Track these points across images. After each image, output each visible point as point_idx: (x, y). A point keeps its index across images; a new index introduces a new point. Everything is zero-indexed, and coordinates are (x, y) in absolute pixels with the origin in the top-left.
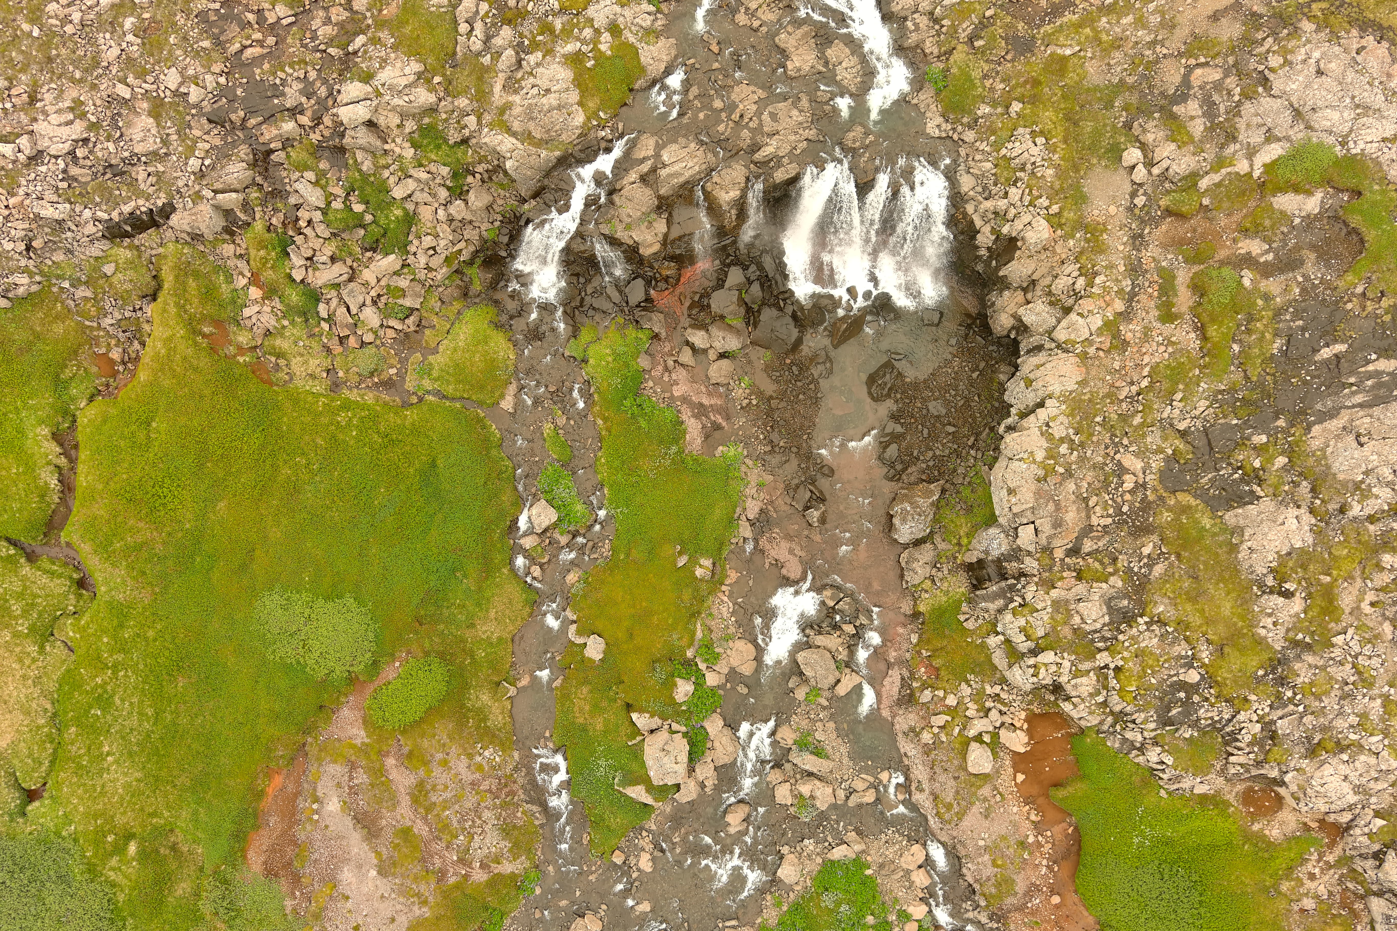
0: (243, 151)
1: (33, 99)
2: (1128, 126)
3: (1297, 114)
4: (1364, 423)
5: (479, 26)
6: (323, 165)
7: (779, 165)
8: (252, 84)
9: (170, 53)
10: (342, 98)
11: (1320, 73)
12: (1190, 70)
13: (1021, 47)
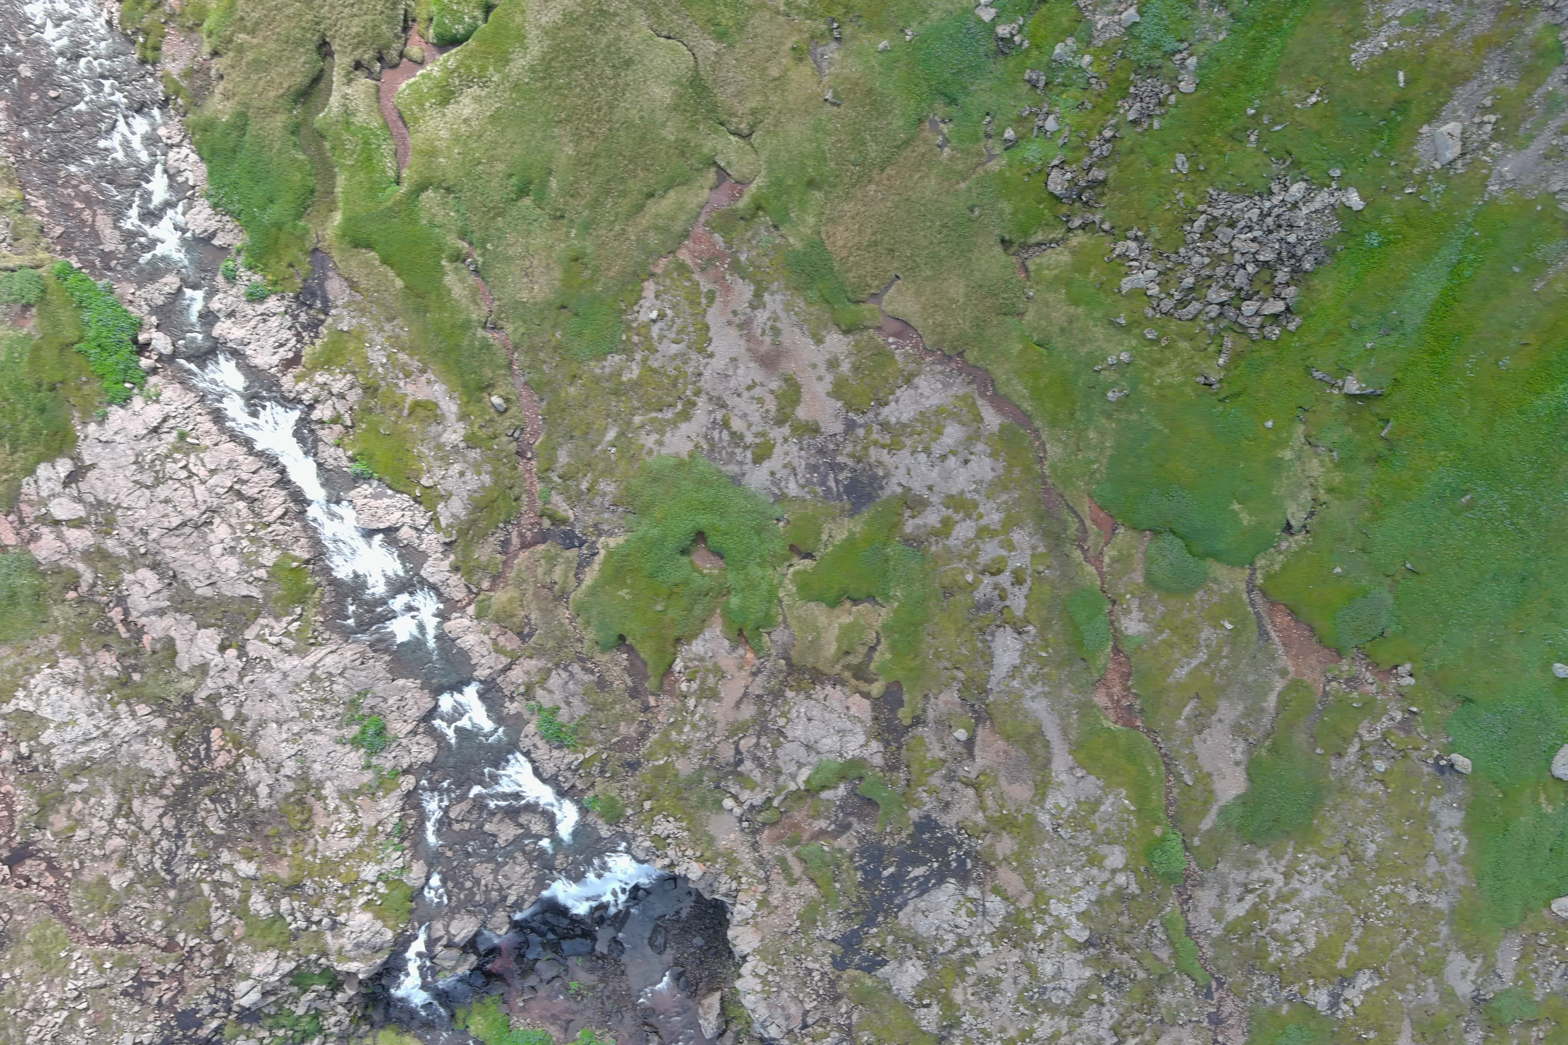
2: (717, 787)
3: (808, 747)
4: (922, 905)
5: (299, 915)
6: (246, 1026)
7: (524, 901)
8: (179, 1016)
9: (118, 1025)
10: (236, 994)
11: (809, 720)
12: (737, 743)
13: (633, 766)
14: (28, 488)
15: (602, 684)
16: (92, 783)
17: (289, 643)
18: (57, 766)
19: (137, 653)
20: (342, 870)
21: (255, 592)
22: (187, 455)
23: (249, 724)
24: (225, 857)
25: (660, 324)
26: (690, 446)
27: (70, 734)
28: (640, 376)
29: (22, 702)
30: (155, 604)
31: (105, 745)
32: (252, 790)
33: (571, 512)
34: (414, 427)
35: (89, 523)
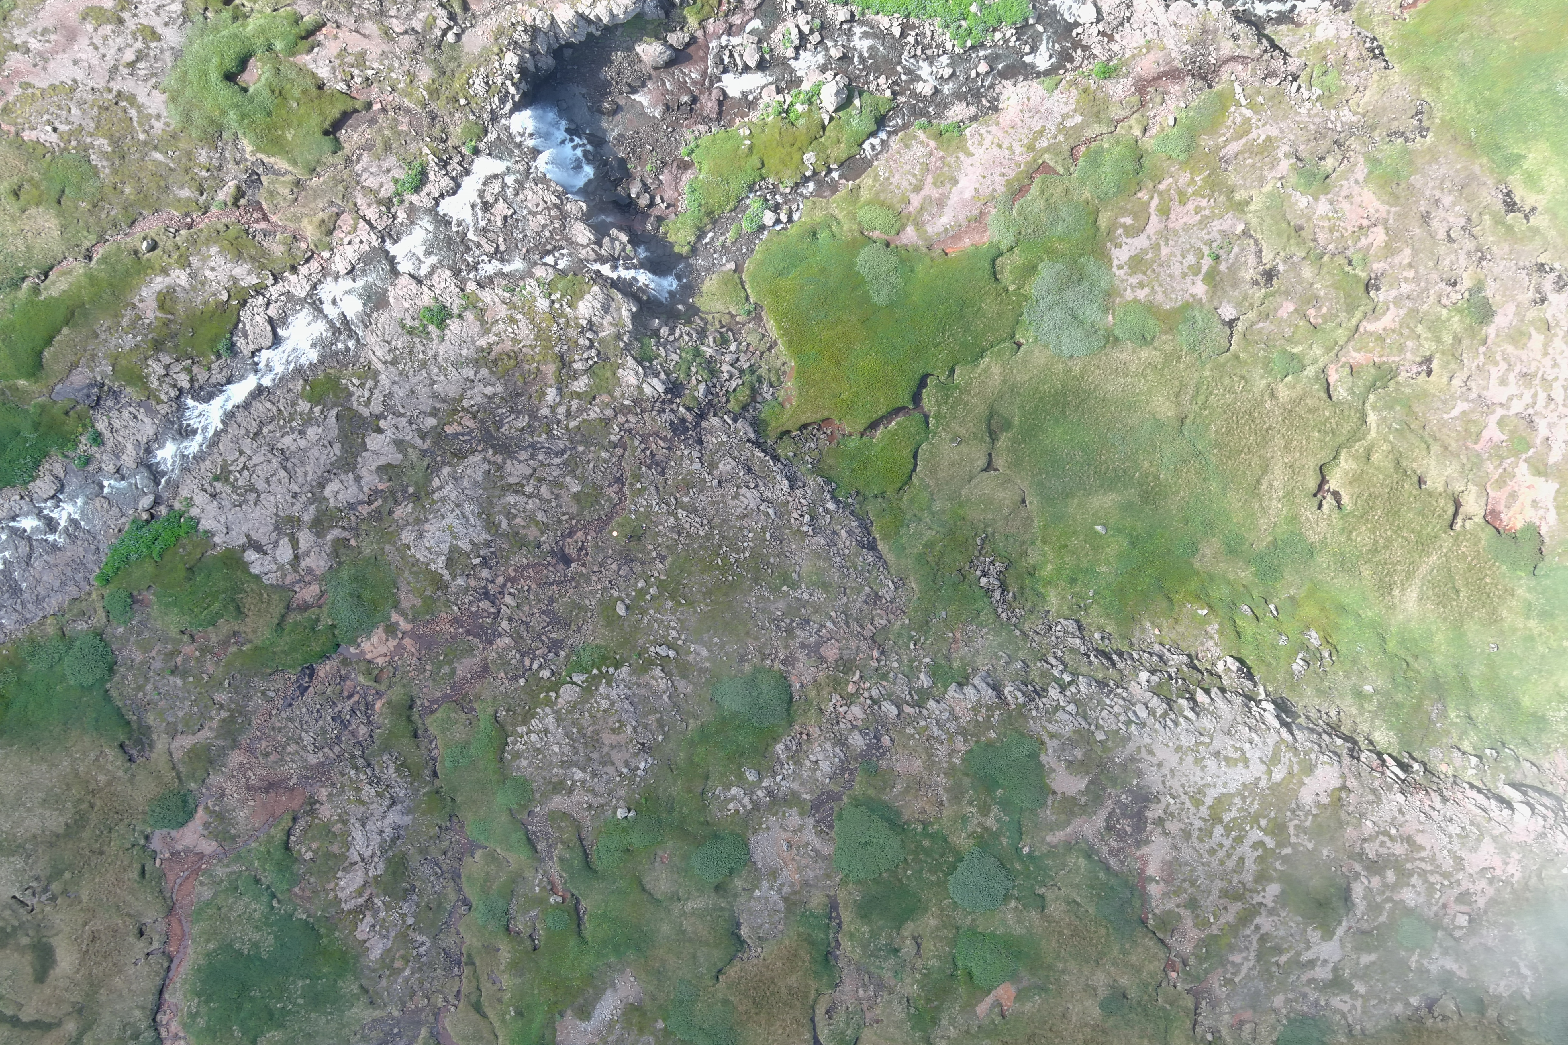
0: (705, 424)
1: (745, 516)
2: (438, 47)
5: (586, 355)
8: (676, 434)
9: (686, 475)
10: (655, 395)
12: (399, 34)
13: (433, 117)
14: (272, 579)
15: (368, 146)
16: (500, 512)
17: (369, 383)
18: (489, 537)
19: (392, 492)
20: (544, 325)
21: (334, 412)
22: (230, 472)
23: (438, 405)
24: (545, 411)
25: (57, 124)
26: (155, 93)
27: (460, 529)
28: (104, 136)
29: (439, 565)
30: (351, 482)
31: (467, 505)
32: (490, 398)
33: (231, 184)
34: (180, 309)
35: (293, 534)
